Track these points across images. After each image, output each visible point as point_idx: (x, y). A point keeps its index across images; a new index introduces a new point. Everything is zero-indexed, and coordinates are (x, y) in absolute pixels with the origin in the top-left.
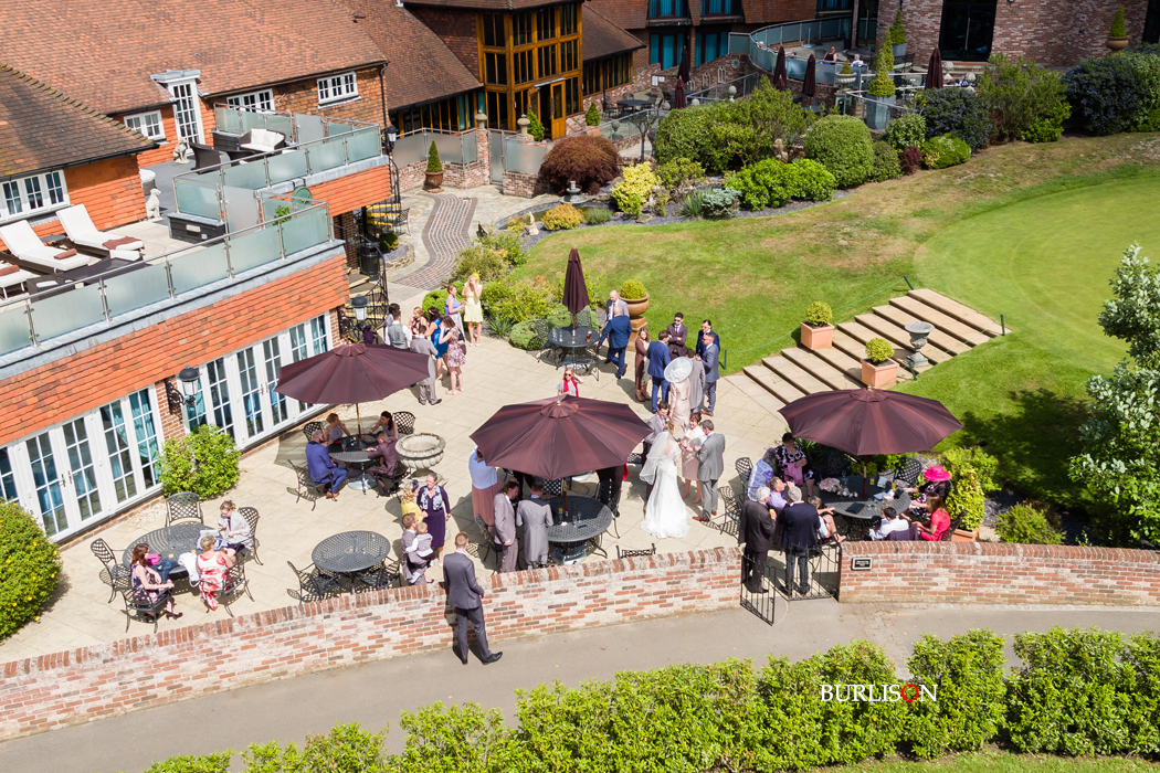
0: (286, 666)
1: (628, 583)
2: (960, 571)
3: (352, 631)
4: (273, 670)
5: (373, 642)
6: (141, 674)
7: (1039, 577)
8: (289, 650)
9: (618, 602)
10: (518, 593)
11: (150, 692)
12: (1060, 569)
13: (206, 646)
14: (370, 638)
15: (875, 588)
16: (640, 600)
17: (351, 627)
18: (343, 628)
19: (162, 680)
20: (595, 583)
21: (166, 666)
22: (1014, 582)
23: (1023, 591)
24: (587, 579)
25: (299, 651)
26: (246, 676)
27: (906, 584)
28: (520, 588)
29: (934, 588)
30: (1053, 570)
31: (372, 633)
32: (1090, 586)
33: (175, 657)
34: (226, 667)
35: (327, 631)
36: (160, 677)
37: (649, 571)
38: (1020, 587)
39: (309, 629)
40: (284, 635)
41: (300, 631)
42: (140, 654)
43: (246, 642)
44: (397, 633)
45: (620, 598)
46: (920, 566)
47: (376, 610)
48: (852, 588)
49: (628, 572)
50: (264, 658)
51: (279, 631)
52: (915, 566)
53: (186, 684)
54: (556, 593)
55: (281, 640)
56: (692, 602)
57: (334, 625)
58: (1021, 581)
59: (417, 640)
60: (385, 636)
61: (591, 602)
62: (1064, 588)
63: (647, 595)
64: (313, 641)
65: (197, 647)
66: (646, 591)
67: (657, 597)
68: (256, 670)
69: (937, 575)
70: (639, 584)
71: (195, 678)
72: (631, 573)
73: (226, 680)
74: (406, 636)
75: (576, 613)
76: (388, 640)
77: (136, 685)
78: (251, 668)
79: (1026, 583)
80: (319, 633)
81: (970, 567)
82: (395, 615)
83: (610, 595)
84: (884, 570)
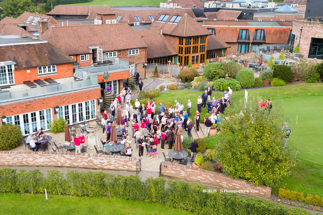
0: (47, 163)
1: (116, 161)
2: (186, 172)
3: (60, 159)
4: (45, 163)
5: (64, 162)
6: (21, 158)
7: (203, 177)
8: (48, 160)
9: (114, 165)
10: (93, 158)
11: (23, 162)
12: (207, 176)
13: (33, 156)
14: (64, 161)
15: (169, 173)
16: (118, 165)
17: (60, 158)
18: (59, 158)
19: (25, 160)
20: (109, 159)
21: (26, 158)
22: (198, 177)
23: (200, 180)
24: (107, 158)
25: (50, 161)
26: (40, 163)
27: (175, 173)
28: (93, 157)
29: (181, 175)
30: (205, 176)
31: (64, 160)
32: (213, 181)
33: (27, 156)
34: (36, 161)
35: (56, 158)
36: (24, 160)
37: (120, 159)
38: (199, 178)
39: (52, 157)
40: (47, 157)
41: (50, 157)
42: (21, 154)
43: (40, 157)
44: (69, 161)
45: (114, 164)
46: (178, 169)
47: (65, 156)
48: (164, 172)
49: (116, 158)
50: (43, 161)
51: (46, 156)
52: (177, 169)
53: (29, 162)
54: (101, 160)
55: (47, 158)
56: (129, 168)
57: (57, 157)
58: (199, 177)
59: (73, 164)
60: (67, 161)
61: (108, 163)
62: (208, 180)
63: (120, 164)
64: (53, 159)
65: (31, 156)
66: (120, 163)
67: (122, 165)
68: (42, 163)
69: (182, 172)
70: (118, 161)
71: (31, 161)
72: (116, 159)
73: (36, 163)
74: (71, 162)
75: (105, 165)
76: (67, 162)
77: (20, 160)
78: (41, 162)
79: (200, 178)
80: (54, 158)
81: (188, 172)
82: (69, 158)
83: (112, 163)
84: (170, 169)
